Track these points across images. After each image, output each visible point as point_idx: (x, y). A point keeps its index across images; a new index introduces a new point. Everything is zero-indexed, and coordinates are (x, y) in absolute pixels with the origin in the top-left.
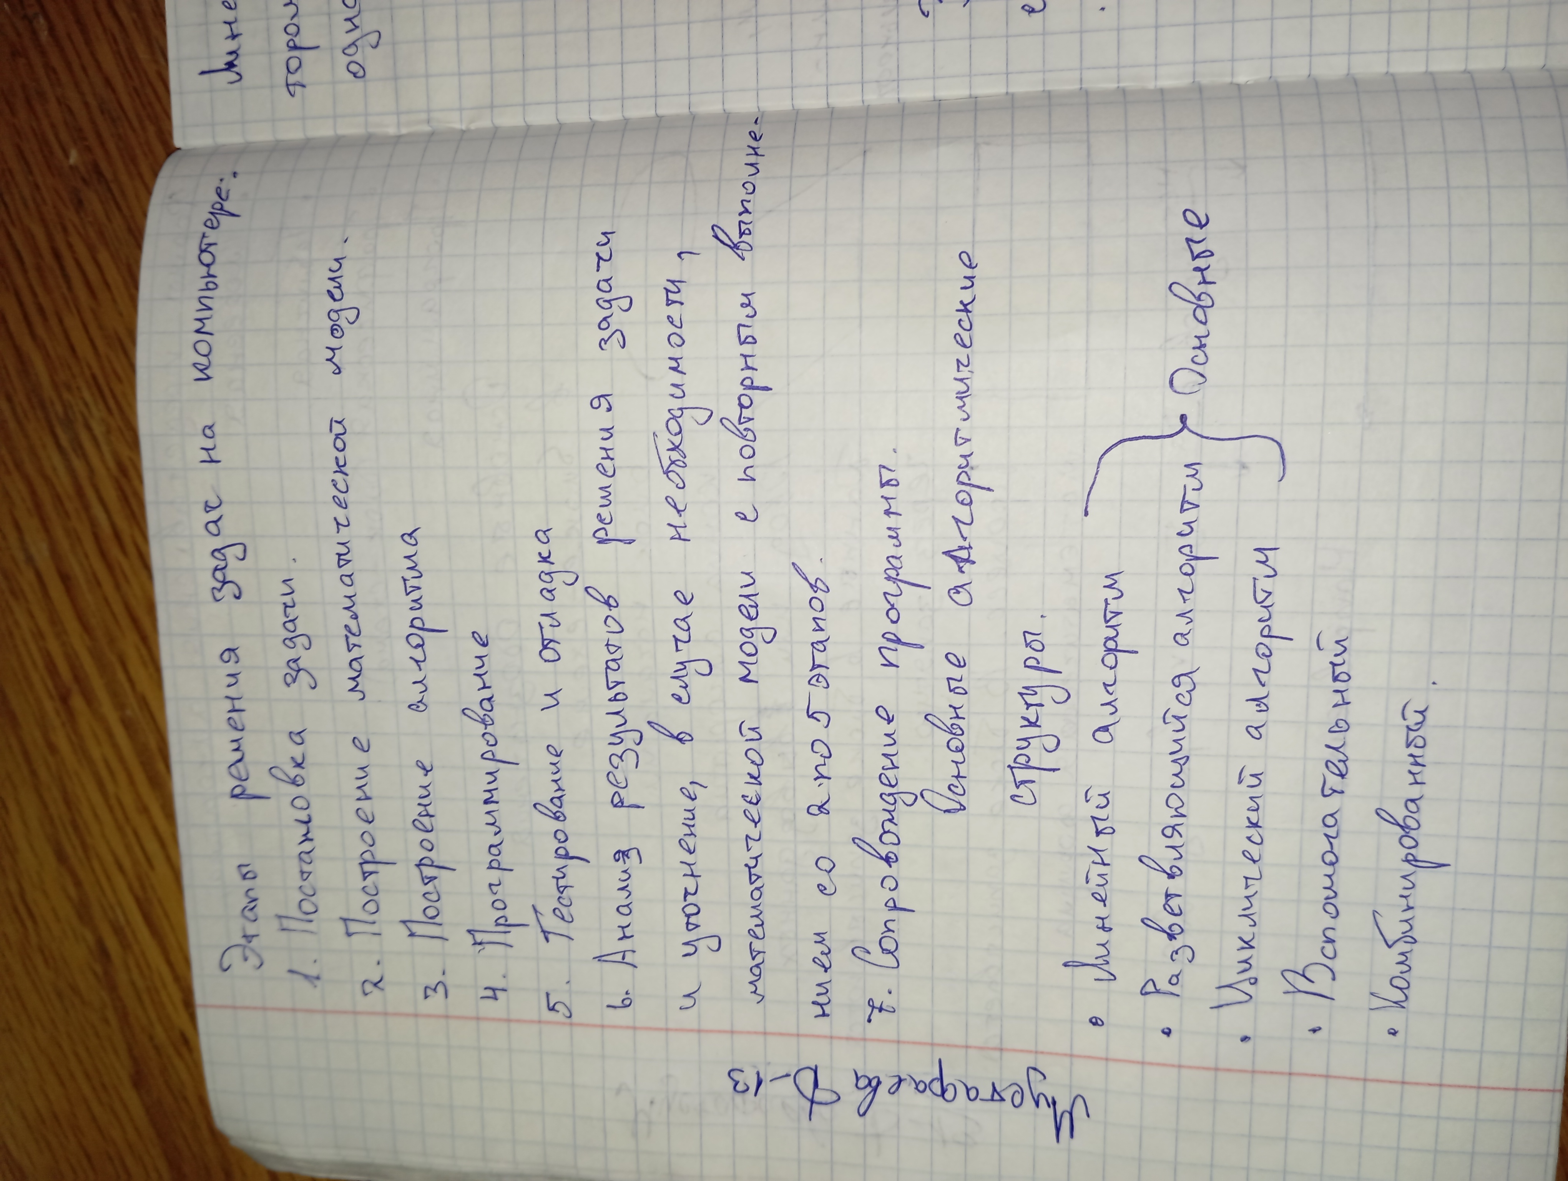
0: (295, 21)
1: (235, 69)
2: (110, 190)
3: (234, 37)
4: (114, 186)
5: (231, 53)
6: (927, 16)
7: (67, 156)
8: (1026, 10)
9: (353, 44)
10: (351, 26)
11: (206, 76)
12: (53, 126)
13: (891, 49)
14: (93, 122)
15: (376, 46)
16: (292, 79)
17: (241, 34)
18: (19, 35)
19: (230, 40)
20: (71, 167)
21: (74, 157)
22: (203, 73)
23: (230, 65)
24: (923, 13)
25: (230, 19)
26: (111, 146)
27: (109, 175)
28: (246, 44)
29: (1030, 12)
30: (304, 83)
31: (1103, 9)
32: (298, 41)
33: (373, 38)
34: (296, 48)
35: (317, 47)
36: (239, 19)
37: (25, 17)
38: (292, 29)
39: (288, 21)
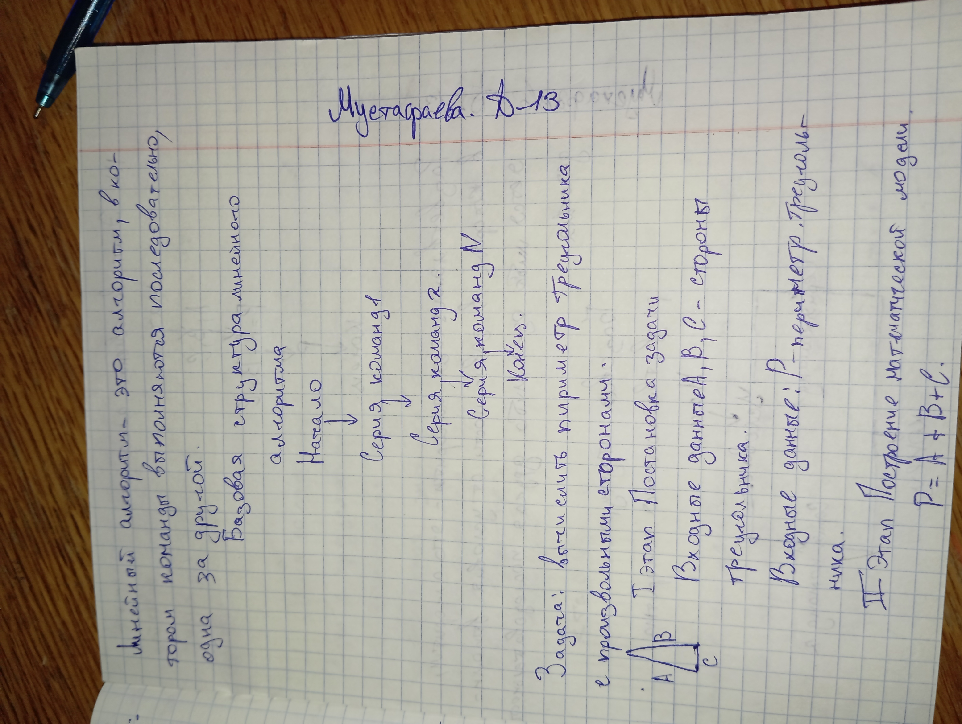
0: (173, 626)
1: (138, 647)
2: (66, 683)
3: (138, 630)
4: (69, 682)
5: (136, 638)
6: (540, 679)
7: (41, 660)
8: (598, 683)
9: (207, 643)
10: (205, 634)
11: (121, 648)
12: (33, 642)
13: (519, 695)
14: (56, 643)
15: (220, 647)
16: (171, 657)
17: (141, 628)
18: (12, 587)
19: (134, 631)
20: (44, 666)
21: (45, 661)
22: (119, 646)
23: (135, 645)
24: (538, 678)
25: (136, 620)
26: (66, 658)
27: (66, 676)
28: (144, 633)
29: (600, 685)
30: (178, 659)
31: (643, 689)
32: (175, 637)
33: (219, 643)
34: (172, 640)
35: (186, 642)
36: (140, 620)
37: (16, 578)
38: (171, 630)
39: (169, 626)
